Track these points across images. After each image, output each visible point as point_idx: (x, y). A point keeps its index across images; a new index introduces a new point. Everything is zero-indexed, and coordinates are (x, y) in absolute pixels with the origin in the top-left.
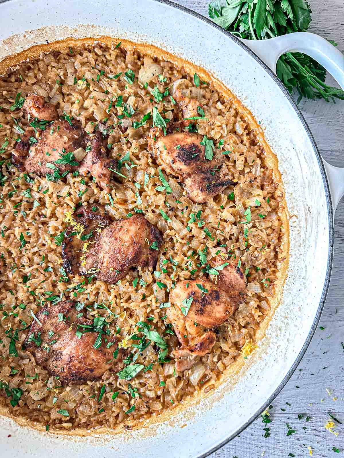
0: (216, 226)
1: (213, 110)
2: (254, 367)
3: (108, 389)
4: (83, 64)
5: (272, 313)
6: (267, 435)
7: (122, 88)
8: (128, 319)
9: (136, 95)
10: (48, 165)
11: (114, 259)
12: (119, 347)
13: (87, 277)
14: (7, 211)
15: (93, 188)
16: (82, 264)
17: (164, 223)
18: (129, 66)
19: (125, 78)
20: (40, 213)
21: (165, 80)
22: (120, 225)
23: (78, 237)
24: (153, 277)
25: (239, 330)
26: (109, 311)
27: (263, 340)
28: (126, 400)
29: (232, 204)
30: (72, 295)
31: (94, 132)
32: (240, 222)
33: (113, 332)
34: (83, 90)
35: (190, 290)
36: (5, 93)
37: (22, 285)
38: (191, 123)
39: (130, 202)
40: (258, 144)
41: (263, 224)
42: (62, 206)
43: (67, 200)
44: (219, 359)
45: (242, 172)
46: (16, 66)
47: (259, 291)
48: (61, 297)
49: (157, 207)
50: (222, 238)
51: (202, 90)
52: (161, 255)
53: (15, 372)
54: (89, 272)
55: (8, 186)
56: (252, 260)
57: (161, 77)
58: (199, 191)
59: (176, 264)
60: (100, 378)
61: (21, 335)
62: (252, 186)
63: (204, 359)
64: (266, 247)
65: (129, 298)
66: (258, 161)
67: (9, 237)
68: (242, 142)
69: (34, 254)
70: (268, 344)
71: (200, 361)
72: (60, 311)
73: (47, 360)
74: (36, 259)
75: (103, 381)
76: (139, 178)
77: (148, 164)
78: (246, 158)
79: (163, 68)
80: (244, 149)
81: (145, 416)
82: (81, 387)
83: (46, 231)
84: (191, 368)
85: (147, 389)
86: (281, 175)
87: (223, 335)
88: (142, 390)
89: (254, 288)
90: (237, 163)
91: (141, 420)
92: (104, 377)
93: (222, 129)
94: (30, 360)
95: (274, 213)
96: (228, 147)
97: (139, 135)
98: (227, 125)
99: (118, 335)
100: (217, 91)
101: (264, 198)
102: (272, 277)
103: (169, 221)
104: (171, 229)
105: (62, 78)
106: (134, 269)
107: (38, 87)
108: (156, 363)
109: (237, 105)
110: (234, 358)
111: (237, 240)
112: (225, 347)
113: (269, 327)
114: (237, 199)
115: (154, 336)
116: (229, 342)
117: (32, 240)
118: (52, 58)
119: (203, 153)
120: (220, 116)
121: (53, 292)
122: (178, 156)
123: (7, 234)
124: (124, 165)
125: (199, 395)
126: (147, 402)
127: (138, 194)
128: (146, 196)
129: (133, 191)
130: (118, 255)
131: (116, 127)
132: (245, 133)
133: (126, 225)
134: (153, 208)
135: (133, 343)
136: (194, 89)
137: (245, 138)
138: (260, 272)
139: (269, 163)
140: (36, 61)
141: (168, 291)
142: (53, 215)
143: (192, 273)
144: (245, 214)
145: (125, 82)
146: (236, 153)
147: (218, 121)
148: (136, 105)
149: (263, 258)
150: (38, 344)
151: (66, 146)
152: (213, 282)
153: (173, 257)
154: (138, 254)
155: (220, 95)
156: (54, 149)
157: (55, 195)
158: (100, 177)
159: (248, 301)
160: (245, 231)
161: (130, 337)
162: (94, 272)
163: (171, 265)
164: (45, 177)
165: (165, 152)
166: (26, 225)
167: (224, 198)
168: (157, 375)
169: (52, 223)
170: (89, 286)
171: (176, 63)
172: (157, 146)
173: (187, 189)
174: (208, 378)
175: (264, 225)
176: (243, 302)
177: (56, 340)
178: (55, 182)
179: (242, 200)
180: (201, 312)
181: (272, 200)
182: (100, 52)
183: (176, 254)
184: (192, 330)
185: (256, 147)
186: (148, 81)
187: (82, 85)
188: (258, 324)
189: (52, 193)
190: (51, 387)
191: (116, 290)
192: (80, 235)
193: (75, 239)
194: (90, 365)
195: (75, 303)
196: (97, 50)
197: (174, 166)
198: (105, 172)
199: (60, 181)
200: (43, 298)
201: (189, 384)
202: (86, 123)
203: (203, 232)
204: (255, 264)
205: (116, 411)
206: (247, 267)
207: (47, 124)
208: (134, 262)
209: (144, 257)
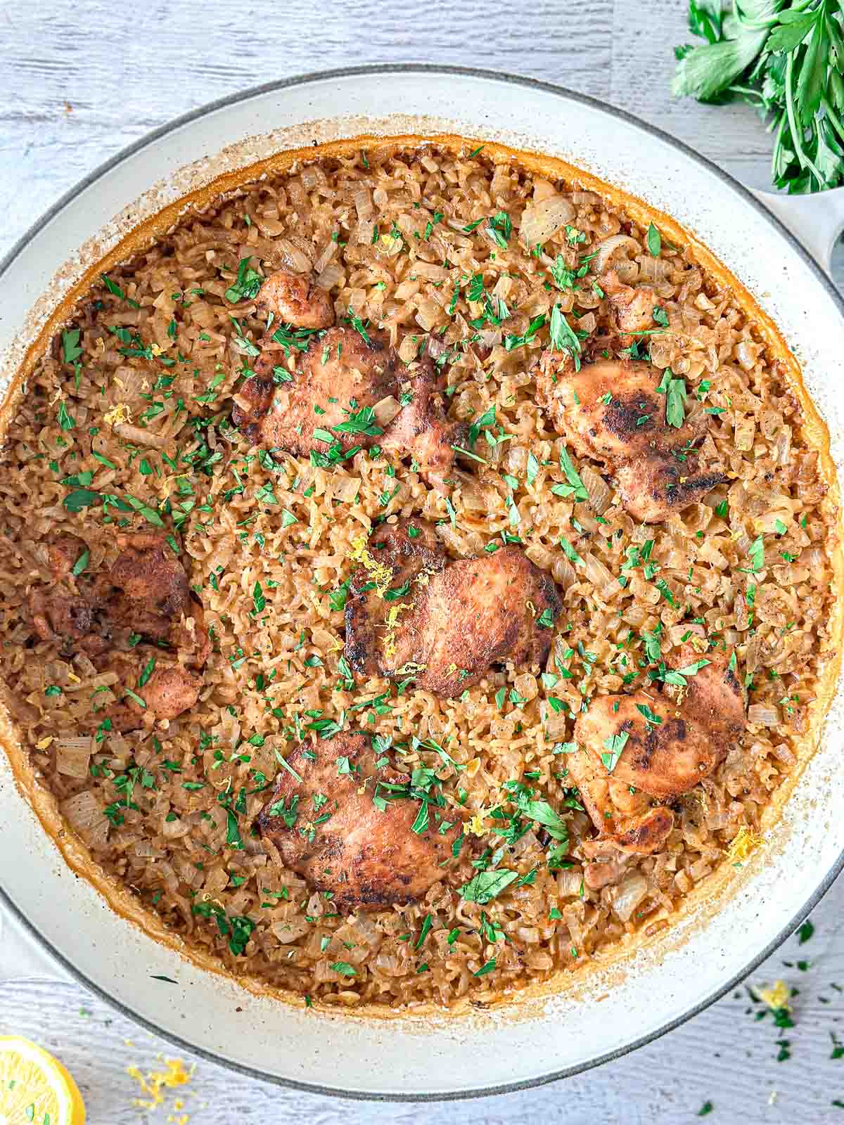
0: (685, 577)
1: (688, 312)
2: (755, 881)
3: (436, 923)
4: (392, 193)
5: (799, 770)
6: (784, 1056)
7: (482, 254)
8: (484, 774)
9: (514, 272)
10: (318, 433)
11: (459, 646)
12: (466, 832)
13: (395, 681)
14: (222, 531)
15: (412, 484)
16: (388, 653)
17: (568, 567)
18: (500, 201)
19: (491, 232)
20: (296, 539)
21: (582, 238)
22: (471, 569)
23: (380, 593)
24: (540, 687)
25: (726, 805)
26: (444, 756)
27: (776, 826)
28: (475, 947)
29: (721, 527)
30: (364, 719)
31: (418, 359)
32: (737, 568)
33: (451, 800)
34: (392, 257)
35: (622, 717)
36: (210, 255)
37: (254, 694)
38: (636, 339)
39: (493, 516)
40: (788, 392)
41: (791, 574)
42: (343, 523)
43: (355, 511)
44: (680, 866)
45: (748, 456)
46: (234, 190)
47: (773, 722)
48: (341, 723)
49: (554, 530)
50: (697, 604)
51: (665, 262)
52: (559, 638)
53: (238, 880)
54: (403, 672)
55: (223, 475)
56: (762, 655)
57: (573, 234)
58: (650, 498)
59: (593, 658)
60: (421, 898)
61: (252, 801)
62: (769, 487)
63: (646, 866)
64: (795, 627)
65: (487, 730)
66: (786, 431)
67: (227, 589)
68: (751, 385)
69: (281, 628)
70: (787, 834)
71: (638, 868)
72: (340, 753)
73: (307, 857)
74: (287, 639)
75: (427, 904)
76: (513, 463)
77: (535, 431)
78: (758, 425)
79: (576, 208)
80: (756, 405)
81: (516, 983)
82: (380, 917)
83: (309, 579)
84: (618, 883)
85: (523, 925)
86: (834, 467)
87: (689, 814)
88: (511, 926)
89: (764, 715)
90: (739, 435)
91: (507, 992)
92: (429, 897)
93: (707, 356)
94: (269, 858)
95: (817, 550)
96: (720, 398)
97: (518, 365)
98: (718, 346)
99: (463, 808)
100: (699, 267)
101: (796, 516)
102: (804, 692)
103: (580, 562)
104: (583, 580)
105: (345, 225)
106: (498, 667)
107: (288, 244)
108: (542, 869)
109: (743, 301)
110: (713, 865)
111: (731, 609)
112: (692, 839)
113: (792, 800)
114: (734, 516)
115: (540, 812)
116: (703, 829)
117: (277, 598)
118: (321, 175)
119: (662, 410)
120: (705, 328)
121: (324, 710)
122: (607, 420)
123: (223, 583)
124: (482, 433)
125: (634, 941)
126: (521, 953)
127: (512, 502)
128: (528, 505)
129: (500, 493)
130: (469, 637)
131: (466, 347)
132: (759, 368)
133: (484, 570)
134: (544, 532)
135: (494, 825)
136: (646, 261)
137: (758, 378)
138: (779, 681)
139: (811, 435)
140: (281, 181)
141: (572, 716)
142: (325, 542)
143: (627, 681)
144: (751, 552)
145: (489, 242)
146: (737, 412)
147: (699, 337)
148: (513, 298)
149: (787, 652)
150: (290, 822)
151: (359, 391)
152: (672, 701)
153: (585, 644)
154: (511, 636)
155: (707, 275)
156: (331, 399)
157: (327, 500)
158: (431, 464)
159: (747, 743)
160: (748, 589)
161: (488, 812)
162: (413, 672)
163: (580, 661)
164: (308, 458)
165: (576, 409)
166: (265, 563)
167: (706, 512)
168: (545, 896)
169: (322, 561)
170: (401, 699)
171: (609, 196)
172: (557, 394)
173: (622, 492)
174: (653, 905)
175: (793, 576)
176: (737, 746)
177: (330, 815)
178: (330, 470)
179: (746, 520)
180: (645, 763)
181: (815, 521)
182: (432, 167)
183: (593, 636)
184: (623, 802)
185: (783, 400)
186: (543, 240)
187: (391, 244)
188: (769, 794)
189: (323, 495)
190: (316, 915)
191: (459, 711)
192: (384, 587)
193: (370, 598)
194: (404, 867)
195: (370, 737)
196: (426, 161)
197: (595, 440)
198: (444, 452)
199: (339, 468)
200: (301, 724)
201: (610, 918)
202: (401, 338)
203: (654, 589)
204: (767, 664)
205: (456, 969)
206: (750, 669)
207: (312, 337)
208: (501, 653)
209: (522, 642)
